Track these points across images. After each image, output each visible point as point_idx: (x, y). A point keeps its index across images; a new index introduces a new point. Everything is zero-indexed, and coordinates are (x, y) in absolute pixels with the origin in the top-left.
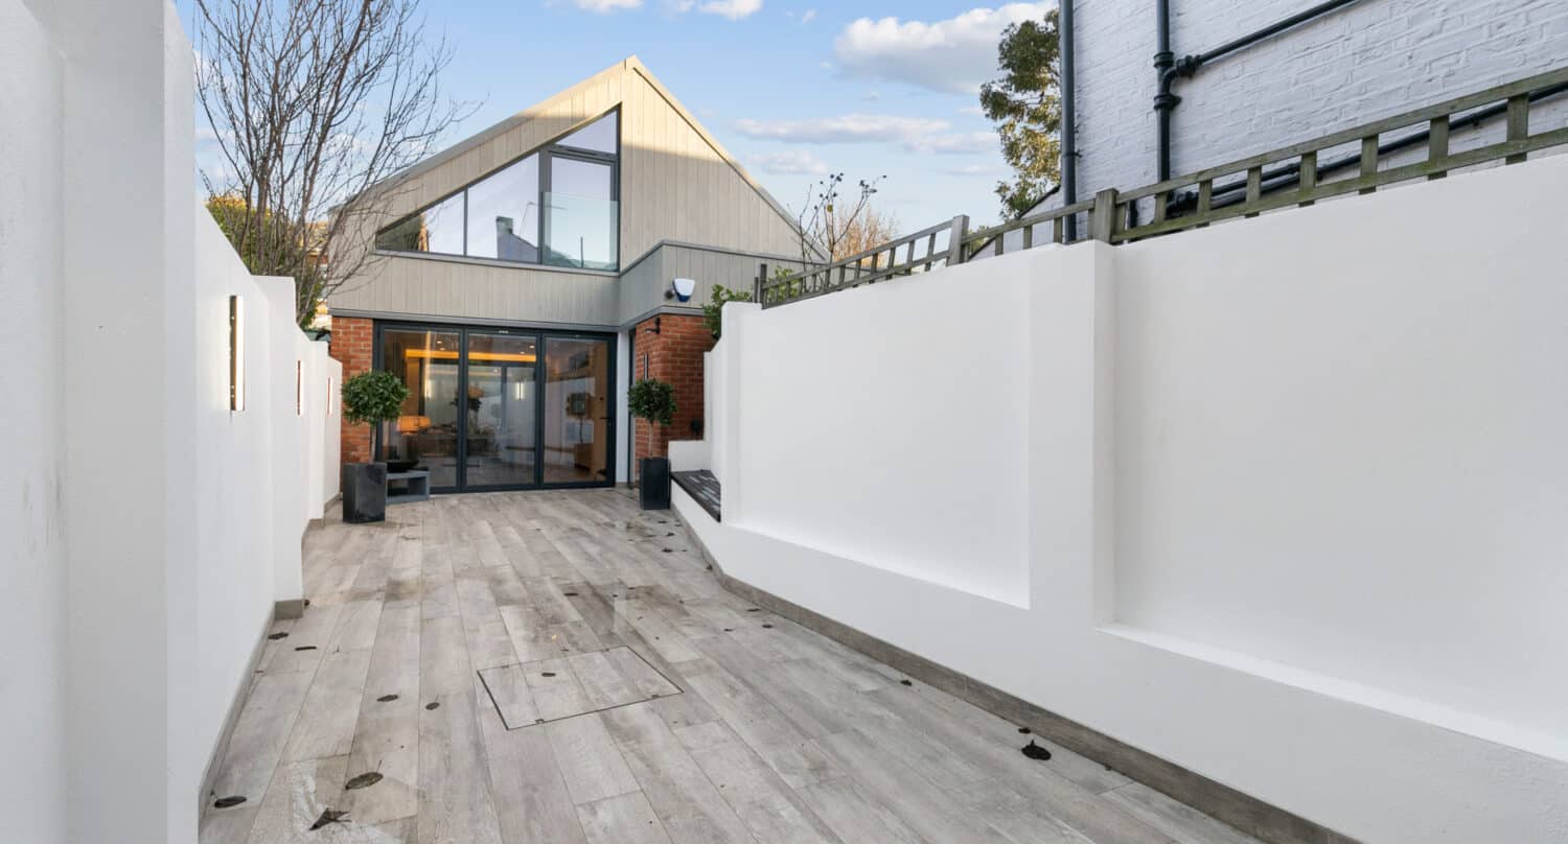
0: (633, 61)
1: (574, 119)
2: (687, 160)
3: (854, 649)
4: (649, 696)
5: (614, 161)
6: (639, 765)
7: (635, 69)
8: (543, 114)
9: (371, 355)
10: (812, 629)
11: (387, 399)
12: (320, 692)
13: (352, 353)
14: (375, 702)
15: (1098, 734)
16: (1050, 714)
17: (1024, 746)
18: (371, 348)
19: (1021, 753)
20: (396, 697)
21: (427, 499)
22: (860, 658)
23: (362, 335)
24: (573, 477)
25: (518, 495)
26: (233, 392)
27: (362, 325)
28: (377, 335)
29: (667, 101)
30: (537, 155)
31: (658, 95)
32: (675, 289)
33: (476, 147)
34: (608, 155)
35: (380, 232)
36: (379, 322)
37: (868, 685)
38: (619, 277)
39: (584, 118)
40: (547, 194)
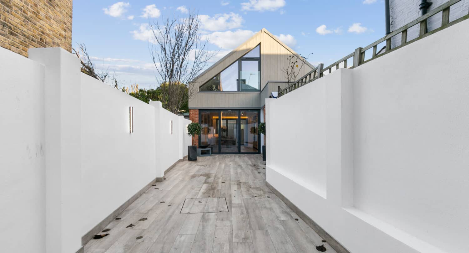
0: (264, 29)
1: (247, 50)
2: (281, 56)
3: (289, 207)
4: (219, 211)
5: (259, 60)
6: (201, 228)
7: (264, 32)
8: (239, 50)
9: (198, 118)
10: (281, 199)
11: (196, 129)
12: (152, 199)
13: (194, 118)
14: (160, 203)
15: (342, 247)
16: (331, 237)
17: (318, 246)
18: (198, 117)
19: (315, 248)
20: (164, 202)
21: (211, 156)
22: (288, 210)
23: (196, 114)
24: (252, 151)
25: (233, 155)
26: (130, 128)
27: (196, 111)
28: (200, 113)
29: (274, 39)
30: (238, 61)
31: (271, 38)
32: (272, 95)
33: (222, 62)
34: (257, 58)
35: (200, 87)
36: (200, 110)
37: (283, 218)
38: (261, 93)
39: (250, 49)
40: (240, 72)
